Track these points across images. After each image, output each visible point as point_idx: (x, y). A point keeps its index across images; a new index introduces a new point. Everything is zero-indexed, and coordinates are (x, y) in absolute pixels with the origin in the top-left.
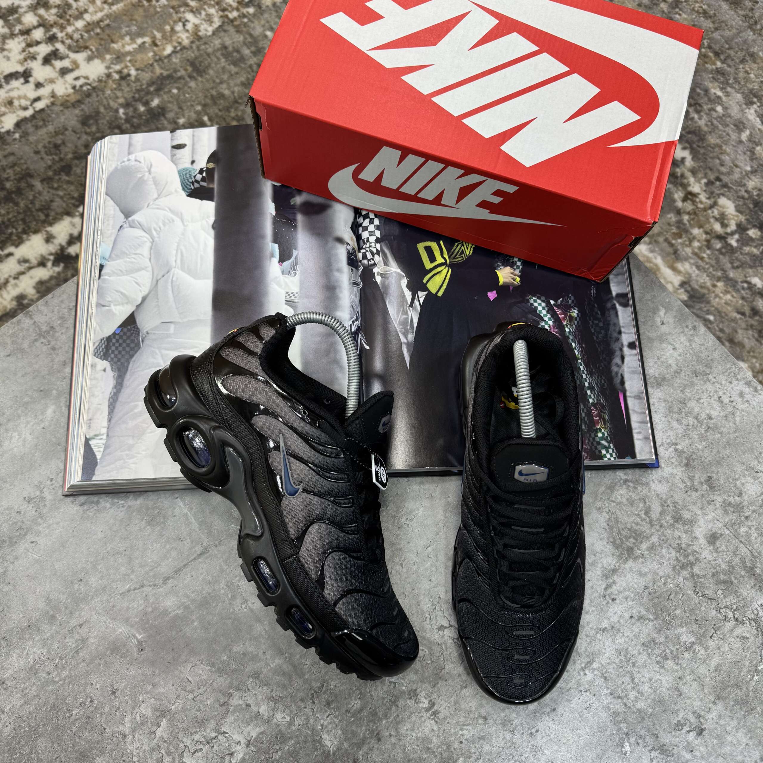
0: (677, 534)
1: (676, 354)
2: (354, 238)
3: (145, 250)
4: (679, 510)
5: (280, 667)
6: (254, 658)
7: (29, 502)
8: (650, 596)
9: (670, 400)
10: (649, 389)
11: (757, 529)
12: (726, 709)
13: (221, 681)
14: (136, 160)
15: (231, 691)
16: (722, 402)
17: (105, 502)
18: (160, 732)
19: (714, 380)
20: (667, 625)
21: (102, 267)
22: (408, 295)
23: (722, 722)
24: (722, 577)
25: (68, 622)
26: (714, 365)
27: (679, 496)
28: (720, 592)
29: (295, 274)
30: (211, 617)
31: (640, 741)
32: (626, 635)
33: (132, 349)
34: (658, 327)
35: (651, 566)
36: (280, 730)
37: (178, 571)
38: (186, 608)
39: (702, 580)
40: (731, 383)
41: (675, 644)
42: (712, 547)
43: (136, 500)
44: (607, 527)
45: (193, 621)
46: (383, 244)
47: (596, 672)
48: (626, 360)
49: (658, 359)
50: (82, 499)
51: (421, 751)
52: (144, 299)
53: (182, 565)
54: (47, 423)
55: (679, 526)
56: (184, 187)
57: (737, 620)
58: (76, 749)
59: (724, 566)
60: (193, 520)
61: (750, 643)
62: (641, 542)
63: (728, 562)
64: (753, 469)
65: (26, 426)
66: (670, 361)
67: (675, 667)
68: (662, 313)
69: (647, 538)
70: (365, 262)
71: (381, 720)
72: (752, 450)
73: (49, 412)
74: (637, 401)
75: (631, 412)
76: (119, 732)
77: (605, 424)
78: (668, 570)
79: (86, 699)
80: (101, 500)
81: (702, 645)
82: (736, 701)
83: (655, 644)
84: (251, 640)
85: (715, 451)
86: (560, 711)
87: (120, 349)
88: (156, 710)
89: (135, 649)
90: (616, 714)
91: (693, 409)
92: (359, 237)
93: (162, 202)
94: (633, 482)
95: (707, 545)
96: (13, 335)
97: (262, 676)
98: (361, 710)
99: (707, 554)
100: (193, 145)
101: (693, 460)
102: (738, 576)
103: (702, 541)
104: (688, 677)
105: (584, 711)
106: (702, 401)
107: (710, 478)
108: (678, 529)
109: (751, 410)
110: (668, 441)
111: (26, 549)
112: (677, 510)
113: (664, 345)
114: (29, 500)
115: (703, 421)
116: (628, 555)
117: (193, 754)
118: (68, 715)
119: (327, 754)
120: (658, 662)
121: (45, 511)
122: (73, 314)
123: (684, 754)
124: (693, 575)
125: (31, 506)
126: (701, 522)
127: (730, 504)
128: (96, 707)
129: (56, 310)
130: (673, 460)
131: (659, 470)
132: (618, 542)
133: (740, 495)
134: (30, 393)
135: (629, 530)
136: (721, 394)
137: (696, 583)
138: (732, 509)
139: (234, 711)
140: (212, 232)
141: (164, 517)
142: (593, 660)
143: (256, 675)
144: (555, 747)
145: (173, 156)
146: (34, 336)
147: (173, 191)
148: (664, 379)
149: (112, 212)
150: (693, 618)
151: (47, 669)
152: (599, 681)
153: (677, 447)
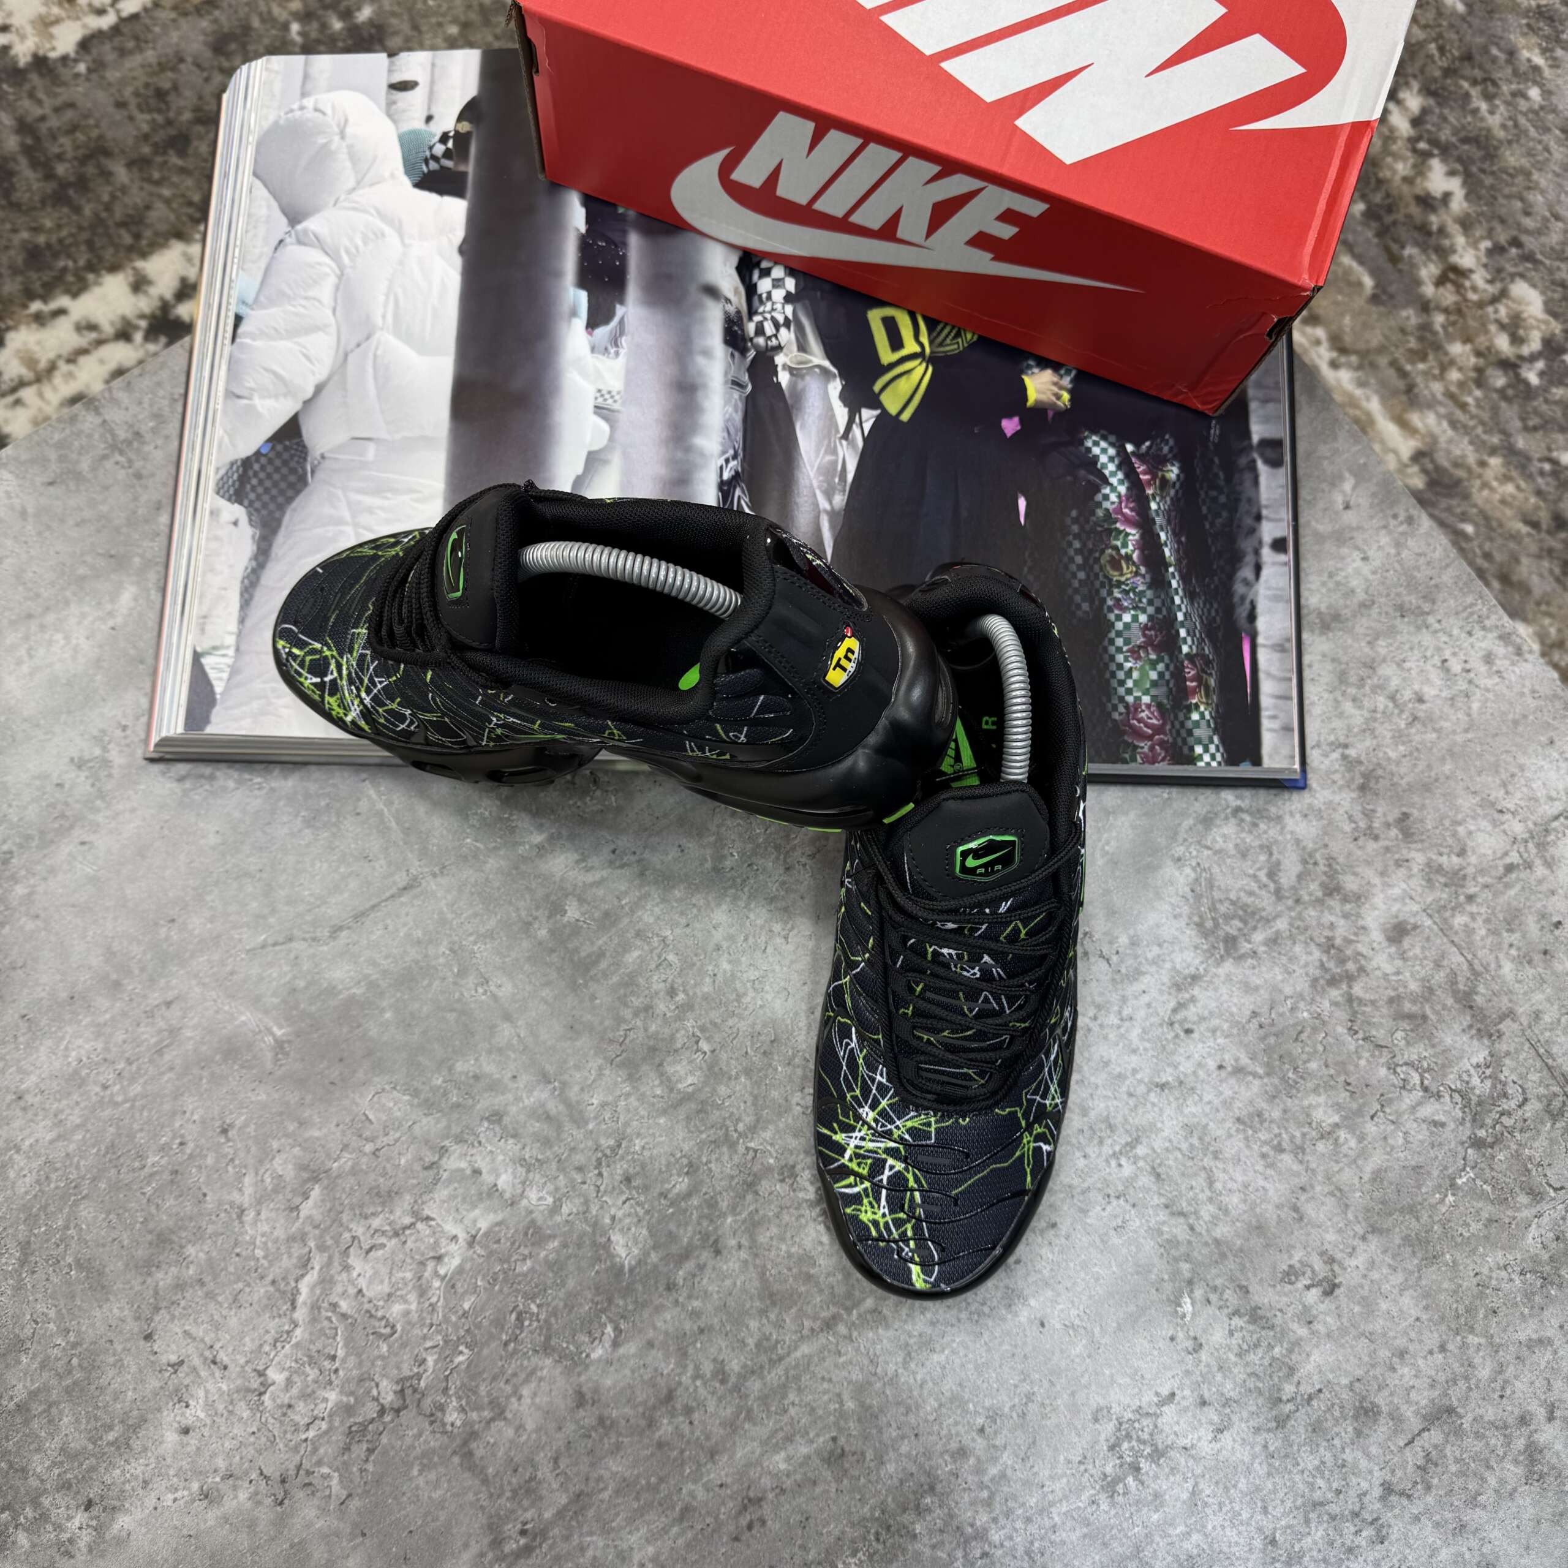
0: (1328, 918)
1: (1366, 570)
2: (742, 290)
3: (325, 292)
4: (1336, 872)
5: (543, 1105)
6: (494, 1087)
7: (79, 767)
8: (1262, 1032)
9: (1345, 659)
10: (1305, 636)
11: (1487, 921)
12: (1385, 1252)
13: (429, 1125)
14: (316, 110)
15: (447, 1143)
16: (1448, 670)
17: (227, 778)
18: (307, 1208)
19: (1437, 626)
20: (1290, 1088)
21: (238, 319)
22: (841, 413)
23: (1375, 1275)
24: (1408, 1007)
25: (145, 997)
26: (1441, 597)
27: (1339, 847)
28: (1399, 1035)
29: (617, 354)
30: (417, 1006)
31: (1213, 1297)
32: (1207, 1098)
33: (291, 486)
34: (1336, 513)
35: (1268, 974)
36: (533, 1221)
37: (359, 916)
38: (372, 985)
39: (1368, 1009)
40: (1470, 634)
41: (1300, 1125)
42: (1393, 949)
43: (286, 778)
44: (1190, 895)
45: (383, 1011)
46: (799, 306)
47: (1141, 1164)
48: (1265, 573)
49: (1331, 575)
50: (182, 768)
51: (795, 1279)
52: (319, 389)
53: (368, 905)
54: (119, 620)
55: (1334, 903)
56: (409, 168)
57: (1426, 1089)
58: (151, 1226)
59: (1413, 986)
60: (393, 824)
61: (1447, 1133)
62: (1255, 928)
63: (1423, 980)
64: (1493, 804)
65: (79, 623)
66: (1354, 583)
67: (1296, 1167)
68: (1348, 485)
69: (1268, 921)
70: (761, 341)
71: (723, 1215)
72: (1496, 768)
73: (127, 596)
74: (1276, 656)
75: (1262, 676)
76: (232, 1204)
77: (1207, 695)
78: (1302, 985)
79: (174, 1138)
80: (218, 774)
81: (1352, 1129)
82: (1406, 1239)
83: (1262, 1122)
84: (489, 1052)
85: (1422, 765)
86: (1064, 1228)
87: (268, 483)
88: (303, 1167)
89: (269, 1055)
90: (1173, 1243)
91: (1387, 679)
92: (751, 290)
93: (364, 196)
94: (1251, 814)
95: (1385, 944)
96: (60, 445)
97: (506, 1120)
98: (689, 1195)
99: (1382, 961)
100: (432, 83)
101: (1377, 779)
102: (1438, 1007)
103: (1377, 936)
104: (1318, 1188)
105: (1112, 1233)
106: (1407, 665)
107: (1406, 816)
108: (1330, 908)
109: (1505, 691)
110: (1332, 738)
111: (70, 854)
112: (1332, 873)
113: (1345, 551)
114: (80, 764)
115: (1405, 704)
116: (1227, 951)
117: (368, 1252)
118: (137, 1164)
119: (617, 1271)
120: (1264, 1156)
121: (109, 786)
122: (180, 409)
123: (1295, 1326)
124: (1350, 999)
125: (83, 774)
126: (1378, 899)
127: (1440, 869)
128: (191, 1156)
129: (146, 400)
130: (1337, 777)
131: (1306, 794)
132: (1209, 924)
133: (1462, 853)
134: (89, 559)
135: (1233, 903)
136: (1447, 654)
137: (1355, 1013)
138: (1442, 880)
139: (450, 1181)
140: (458, 261)
141: (338, 814)
142: (1137, 1141)
143: (496, 1117)
144: (1049, 1293)
145: (390, 104)
146: (101, 448)
147: (387, 174)
148: (1337, 617)
149: (264, 211)
150: (1342, 1079)
151: (101, 1078)
152: (1145, 1180)
153: (1347, 752)
